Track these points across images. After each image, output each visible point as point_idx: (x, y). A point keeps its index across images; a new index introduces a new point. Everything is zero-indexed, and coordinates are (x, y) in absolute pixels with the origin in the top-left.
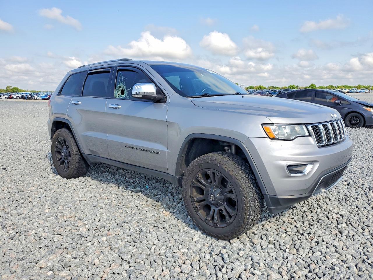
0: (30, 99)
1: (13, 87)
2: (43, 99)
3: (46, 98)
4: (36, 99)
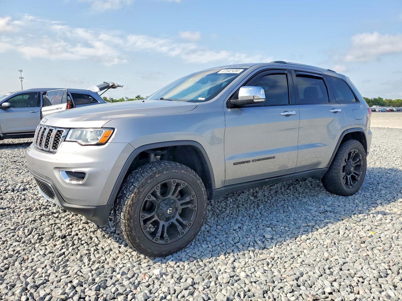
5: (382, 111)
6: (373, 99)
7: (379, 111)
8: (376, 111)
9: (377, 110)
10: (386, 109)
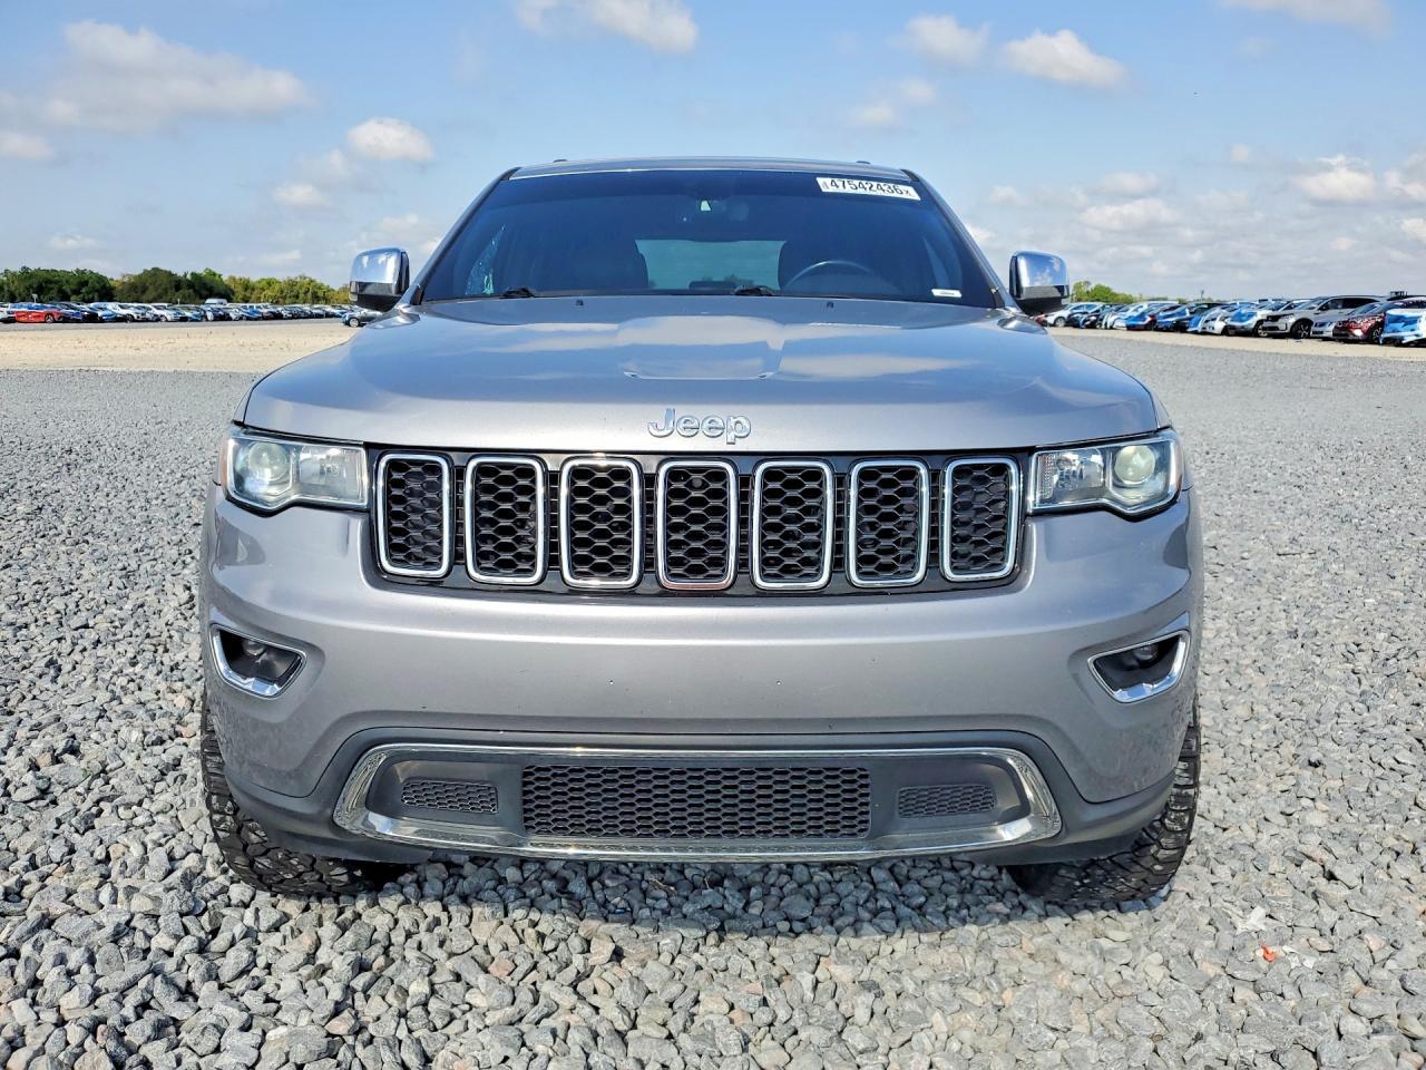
0: (1092, 326)
1: (1093, 286)
2: (1130, 328)
3: (1140, 323)
4: (1111, 328)
5: (248, 319)
6: (189, 277)
7: (241, 318)
8: (230, 319)
9: (232, 315)
10: (259, 313)
